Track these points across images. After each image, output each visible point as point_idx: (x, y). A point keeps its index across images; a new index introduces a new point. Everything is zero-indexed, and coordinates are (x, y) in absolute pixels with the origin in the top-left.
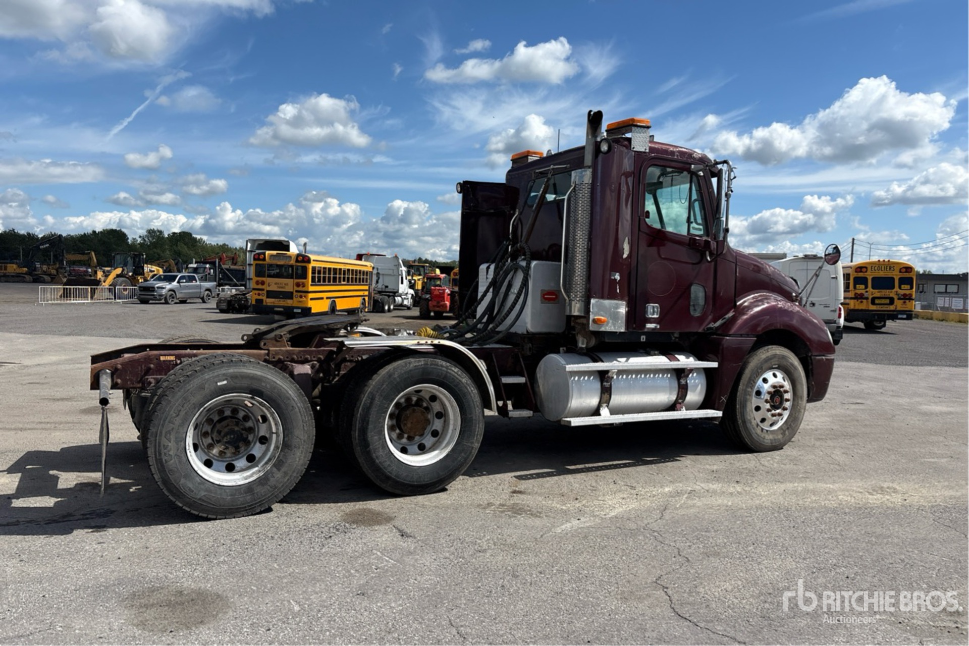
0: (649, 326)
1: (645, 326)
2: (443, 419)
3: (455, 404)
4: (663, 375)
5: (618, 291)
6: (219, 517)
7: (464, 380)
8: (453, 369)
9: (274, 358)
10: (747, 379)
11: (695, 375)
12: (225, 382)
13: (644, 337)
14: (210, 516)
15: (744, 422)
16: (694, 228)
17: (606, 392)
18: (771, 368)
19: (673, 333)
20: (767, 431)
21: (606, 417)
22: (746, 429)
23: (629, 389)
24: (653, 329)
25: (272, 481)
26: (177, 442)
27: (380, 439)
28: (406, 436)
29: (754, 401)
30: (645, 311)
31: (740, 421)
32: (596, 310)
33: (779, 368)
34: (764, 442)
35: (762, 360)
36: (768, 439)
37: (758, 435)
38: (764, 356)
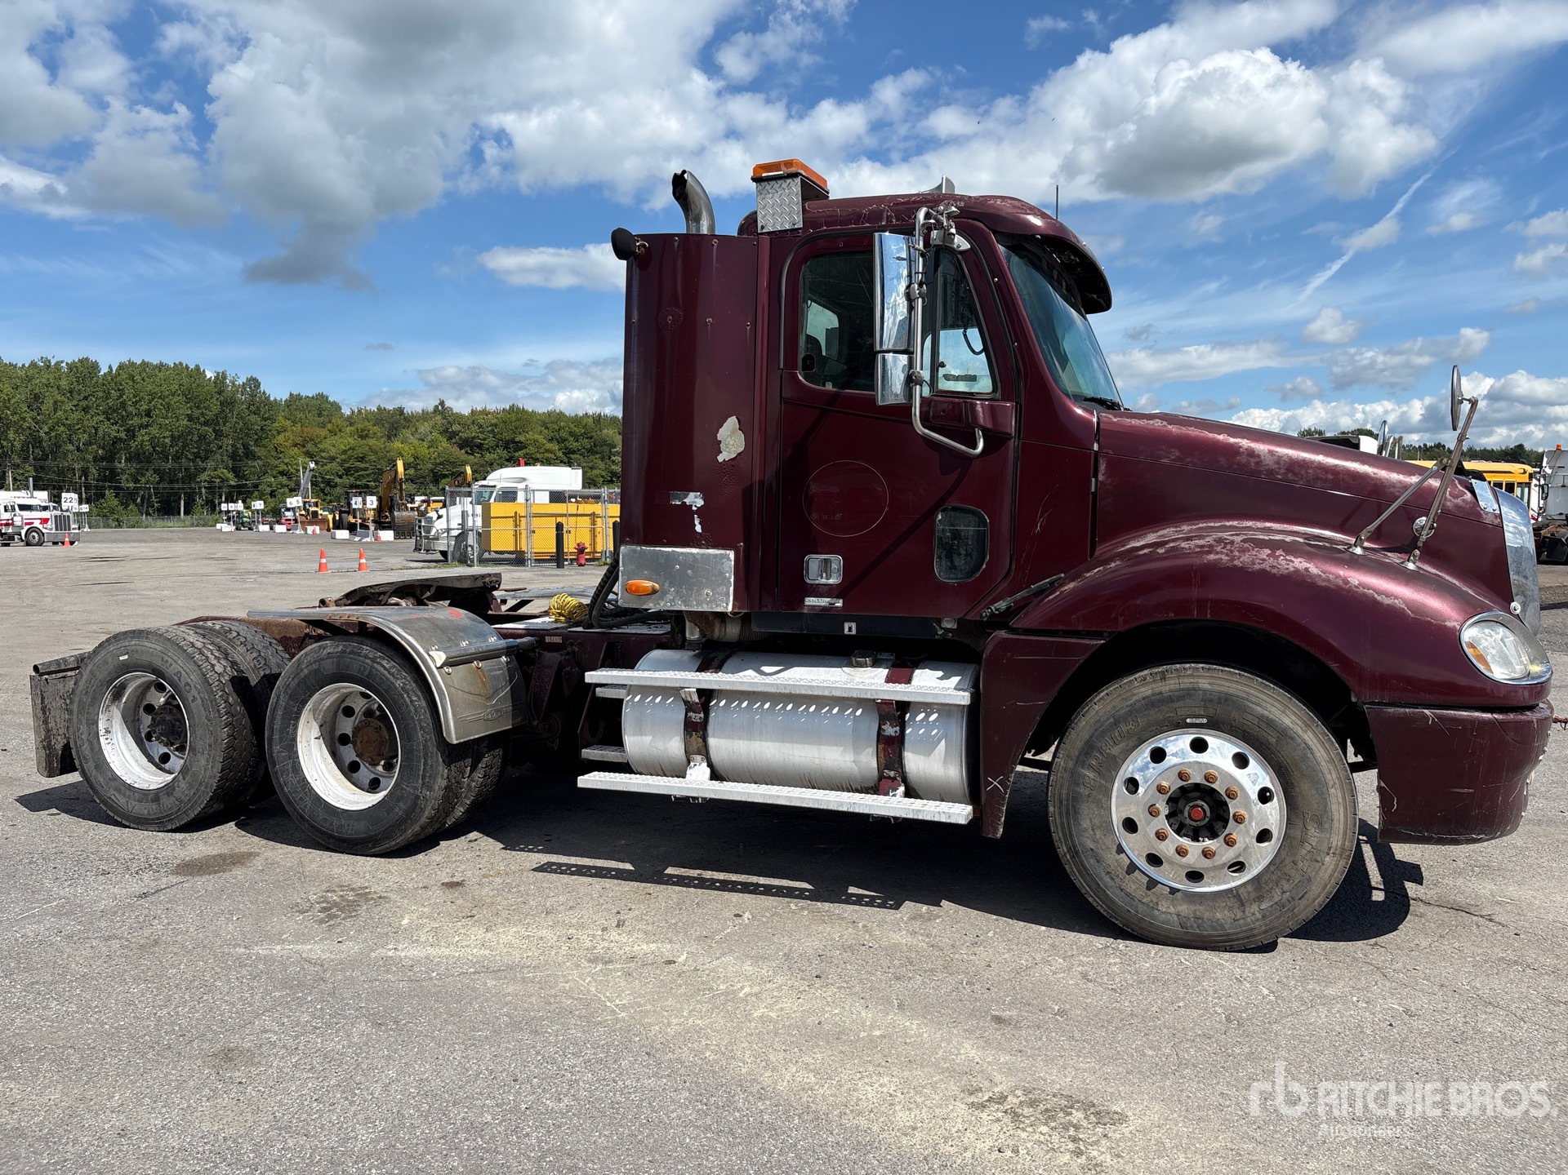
0: (811, 601)
1: (803, 601)
4: (842, 711)
5: (698, 528)
6: (132, 825)
10: (1079, 744)
11: (934, 717)
12: (126, 657)
13: (854, 625)
14: (124, 822)
15: (1075, 853)
17: (696, 729)
18: (1179, 725)
19: (939, 621)
20: (1173, 891)
21: (697, 782)
22: (1084, 870)
23: (750, 731)
24: (824, 609)
26: (88, 725)
29: (1120, 806)
30: (800, 569)
31: (1062, 849)
32: (631, 567)
33: (1215, 725)
34: (1154, 917)
35: (1135, 698)
36: (1169, 912)
37: (1128, 895)
38: (1145, 691)
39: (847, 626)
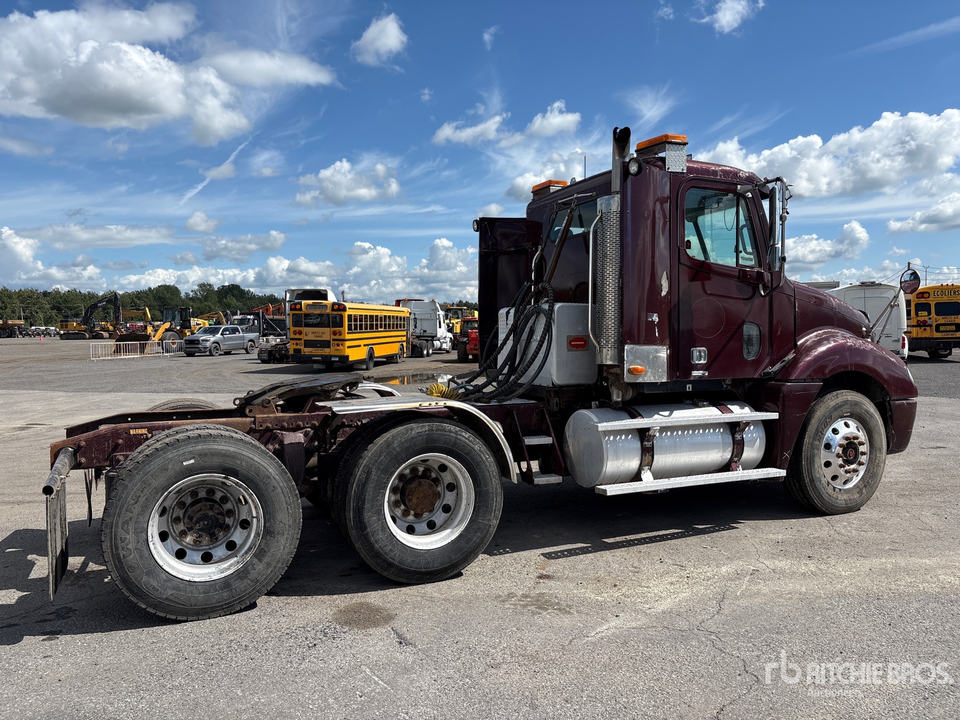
0: (695, 373)
1: (691, 373)
2: (455, 491)
3: (467, 475)
4: (715, 430)
5: (657, 334)
6: (190, 618)
7: (476, 447)
8: (464, 434)
9: (261, 426)
10: (814, 431)
11: (752, 428)
12: (192, 461)
13: (691, 386)
14: (179, 618)
15: (812, 481)
16: (743, 258)
17: (647, 452)
18: (842, 417)
19: (724, 380)
20: (840, 490)
21: (648, 483)
22: (815, 488)
23: (675, 448)
24: (700, 377)
25: (253, 574)
27: (379, 520)
28: (412, 512)
29: (824, 456)
30: (689, 356)
31: (807, 480)
32: (631, 358)
33: (851, 416)
34: (837, 503)
35: (830, 407)
36: (842, 499)
37: (829, 495)
38: (833, 403)
39: (688, 386)
